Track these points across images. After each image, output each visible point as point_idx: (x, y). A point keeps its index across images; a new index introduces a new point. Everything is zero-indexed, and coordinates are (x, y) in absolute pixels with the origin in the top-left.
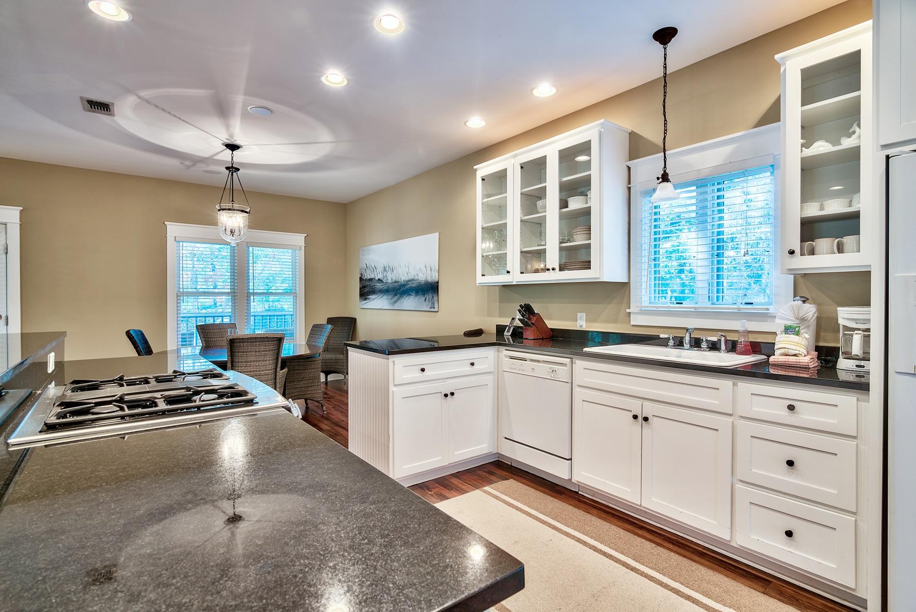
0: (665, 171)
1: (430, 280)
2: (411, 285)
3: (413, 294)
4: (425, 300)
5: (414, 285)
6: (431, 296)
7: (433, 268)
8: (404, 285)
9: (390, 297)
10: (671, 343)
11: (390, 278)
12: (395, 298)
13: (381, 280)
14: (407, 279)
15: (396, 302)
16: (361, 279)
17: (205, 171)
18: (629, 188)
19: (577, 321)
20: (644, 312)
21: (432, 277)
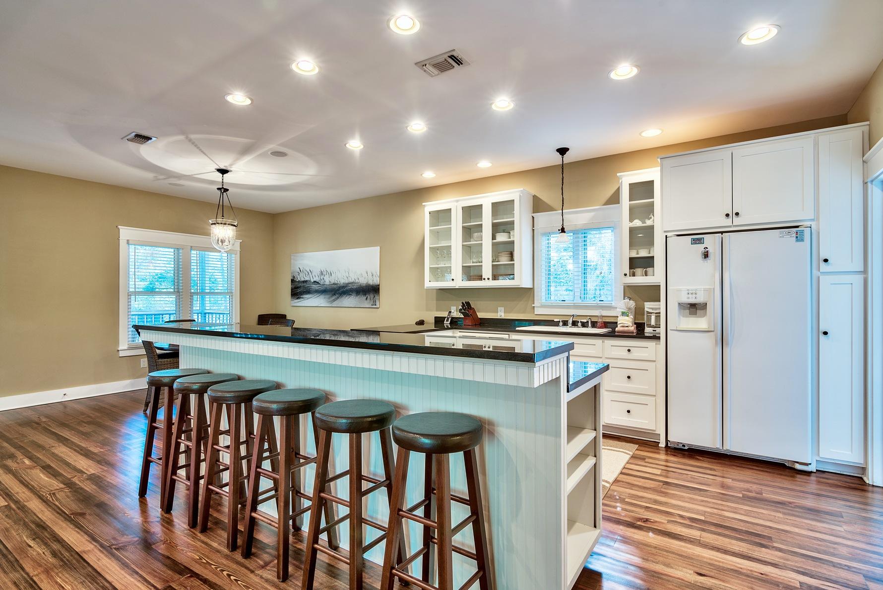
0: (563, 227)
1: (371, 283)
2: (350, 287)
3: (354, 294)
4: (367, 299)
5: (355, 287)
6: (372, 296)
7: (374, 274)
8: (343, 287)
9: (327, 296)
10: (561, 324)
11: (328, 280)
12: (334, 298)
13: (318, 283)
14: (347, 282)
15: (334, 300)
16: (293, 281)
17: (170, 184)
18: (533, 230)
19: (498, 313)
20: (543, 306)
21: (373, 281)
